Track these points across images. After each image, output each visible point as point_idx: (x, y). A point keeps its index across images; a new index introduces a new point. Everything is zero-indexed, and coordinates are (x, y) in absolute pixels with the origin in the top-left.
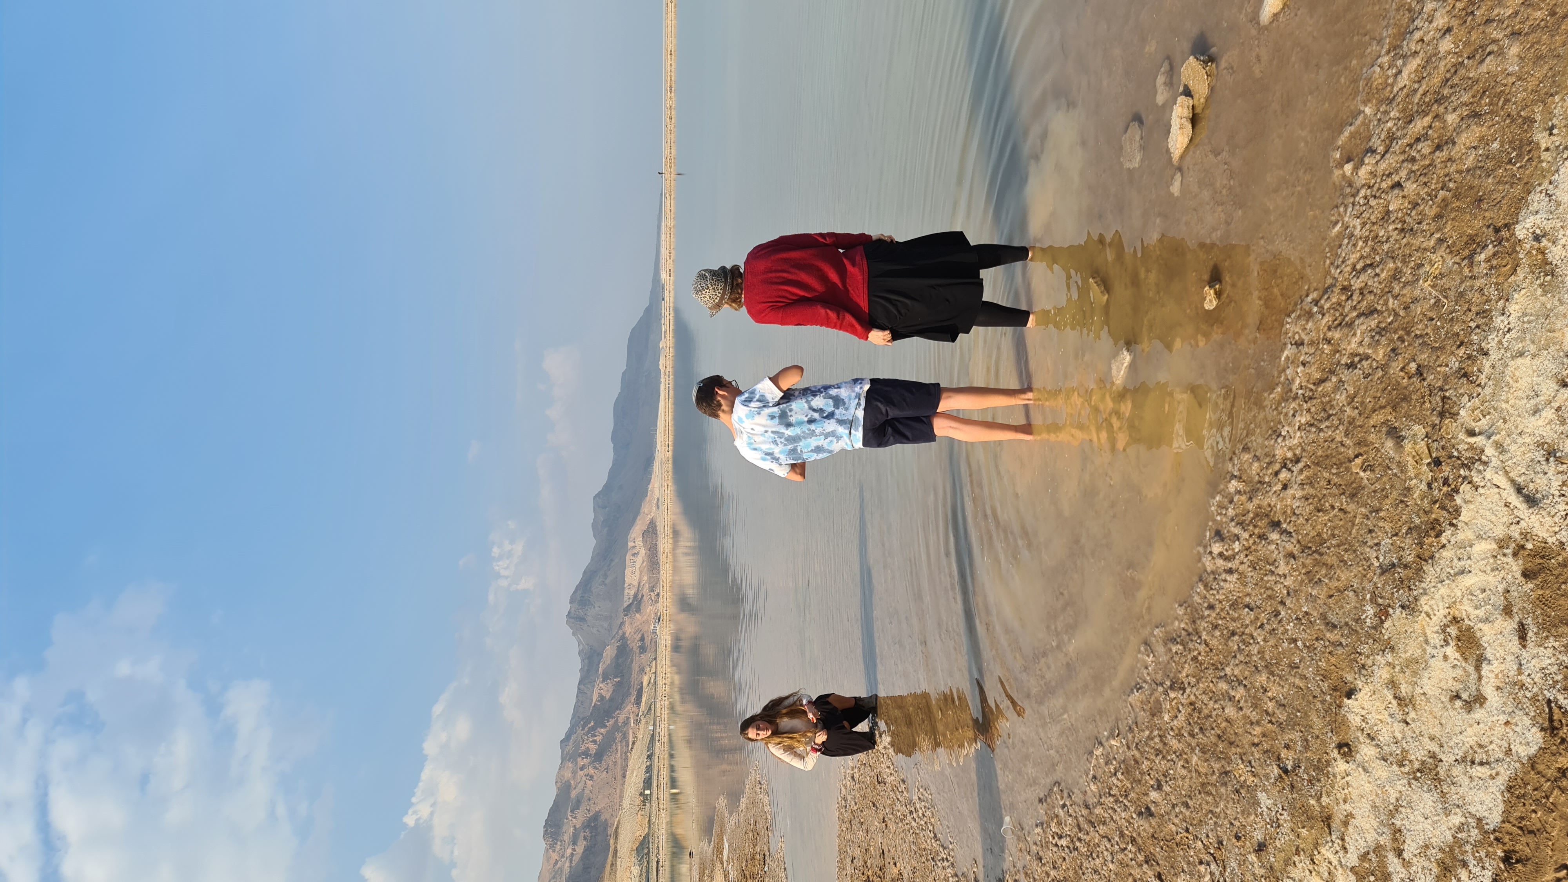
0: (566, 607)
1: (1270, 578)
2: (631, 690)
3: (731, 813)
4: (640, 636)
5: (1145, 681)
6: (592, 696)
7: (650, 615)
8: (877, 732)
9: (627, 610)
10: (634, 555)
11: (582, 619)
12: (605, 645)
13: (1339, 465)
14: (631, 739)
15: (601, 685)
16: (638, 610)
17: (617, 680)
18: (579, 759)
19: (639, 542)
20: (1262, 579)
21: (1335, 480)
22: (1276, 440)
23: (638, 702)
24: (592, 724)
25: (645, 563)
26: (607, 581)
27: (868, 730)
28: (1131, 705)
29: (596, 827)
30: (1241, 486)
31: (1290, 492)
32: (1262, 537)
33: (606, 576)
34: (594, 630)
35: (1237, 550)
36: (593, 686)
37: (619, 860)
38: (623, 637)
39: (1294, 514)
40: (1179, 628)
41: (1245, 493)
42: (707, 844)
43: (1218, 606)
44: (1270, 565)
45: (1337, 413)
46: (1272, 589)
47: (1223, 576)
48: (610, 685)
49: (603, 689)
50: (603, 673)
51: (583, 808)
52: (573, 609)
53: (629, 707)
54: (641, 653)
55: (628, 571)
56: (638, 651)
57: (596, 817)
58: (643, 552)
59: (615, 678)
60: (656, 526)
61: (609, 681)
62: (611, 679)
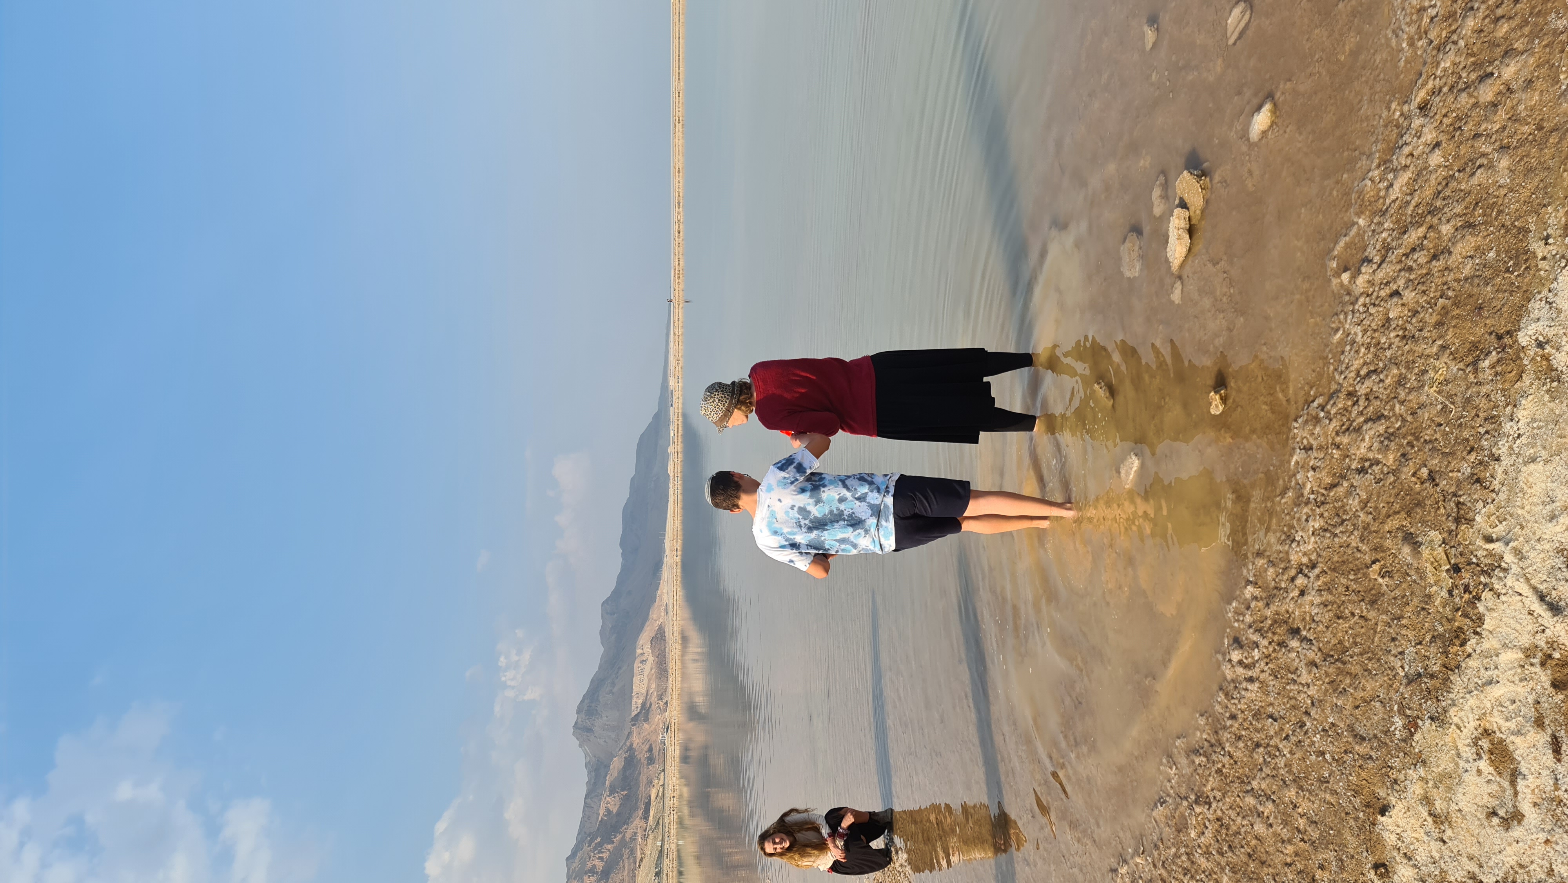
0: (573, 717)
1: (1292, 688)
2: (639, 804)
4: (648, 746)
5: (1168, 795)
6: (598, 810)
7: (658, 724)
8: (893, 849)
9: (635, 719)
10: (642, 662)
11: (589, 730)
12: (612, 757)
13: (1357, 571)
14: (639, 855)
15: (608, 799)
16: (646, 720)
17: (624, 793)
19: (647, 649)
20: (1284, 688)
21: (1354, 586)
22: (1290, 545)
23: (646, 817)
24: (599, 839)
25: (653, 671)
26: (615, 690)
27: (883, 847)
28: (1155, 820)
30: (1258, 592)
31: (1308, 598)
32: (1281, 644)
33: (613, 685)
34: (601, 742)
35: (1256, 658)
36: (600, 800)
38: (631, 748)
39: (1314, 620)
40: (1201, 738)
41: (1261, 598)
43: (1240, 716)
44: (1292, 673)
45: (1351, 517)
46: (1295, 698)
47: (1244, 685)
48: (617, 798)
49: (610, 803)
50: (610, 786)
52: (580, 720)
53: (637, 822)
54: (648, 764)
55: (636, 680)
56: (646, 762)
58: (651, 659)
59: (623, 790)
60: (664, 632)
61: (616, 794)
62: (618, 792)
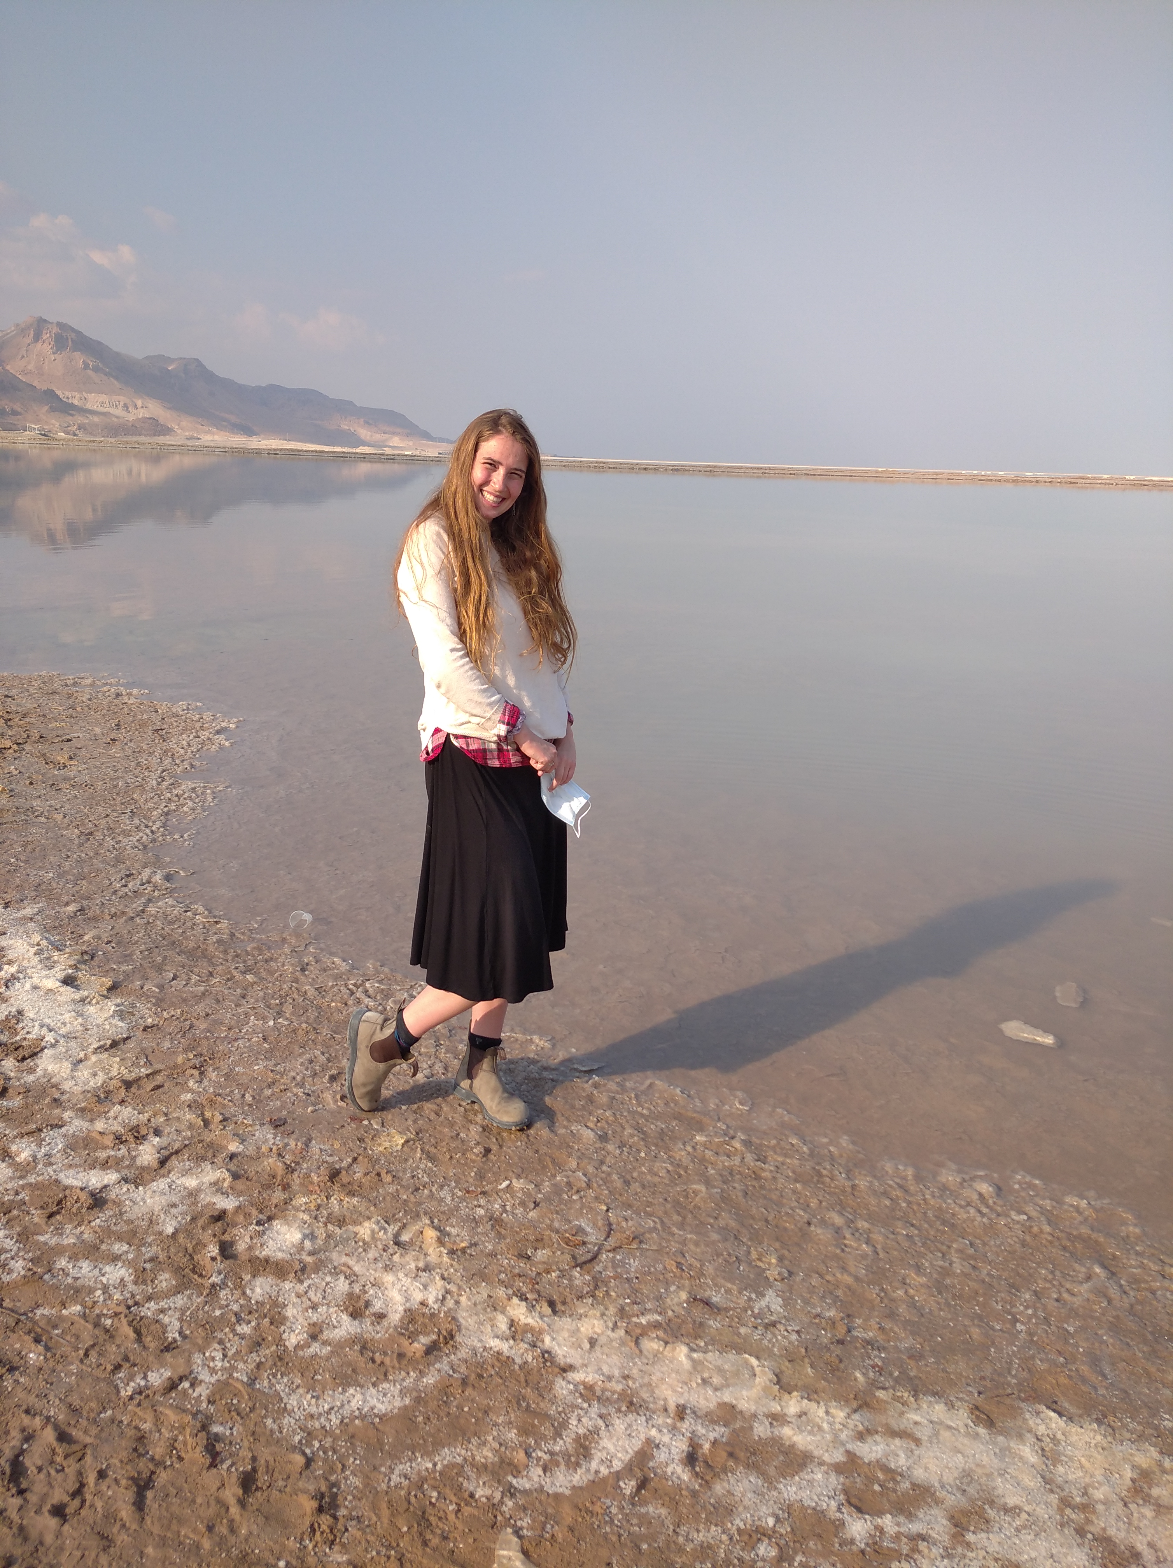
7: (48, 423)
10: (126, 406)
11: (37, 336)
16: (55, 408)
19: (142, 414)
25: (114, 419)
52: (51, 325)
55: (103, 398)
58: (131, 417)
60: (164, 435)
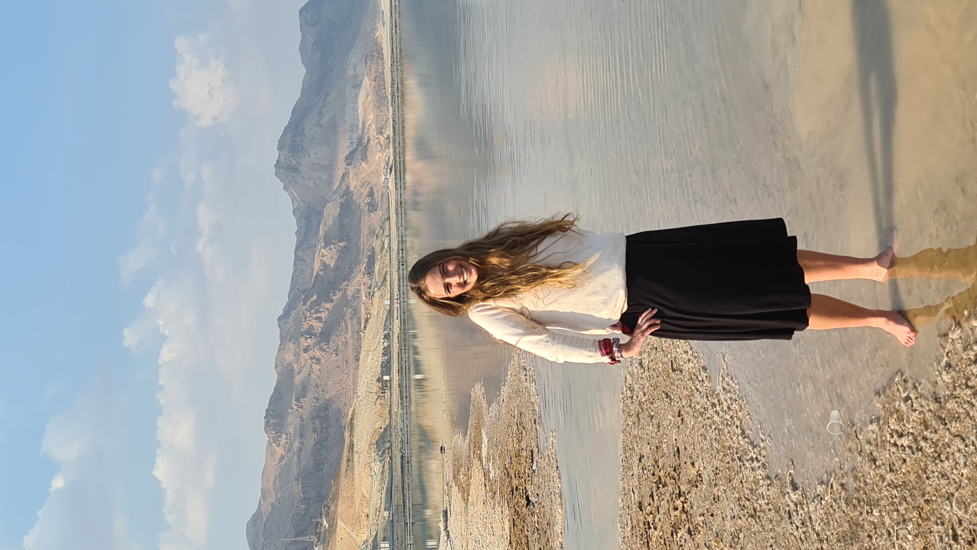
2: (361, 257)
3: (489, 403)
4: (368, 190)
6: (312, 264)
7: (377, 165)
9: (351, 157)
12: (325, 201)
14: (363, 316)
15: (323, 251)
16: (363, 158)
17: (342, 244)
18: (302, 340)
23: (370, 272)
24: (315, 297)
26: (324, 121)
29: (326, 418)
33: (321, 114)
34: (311, 184)
36: (314, 252)
37: (356, 456)
38: (347, 192)
42: (461, 438)
48: (334, 251)
49: (326, 255)
50: (325, 237)
51: (310, 395)
52: (282, 158)
53: (359, 277)
54: (370, 211)
56: (366, 209)
57: (326, 407)
59: (340, 241)
61: (332, 246)
62: (334, 244)
